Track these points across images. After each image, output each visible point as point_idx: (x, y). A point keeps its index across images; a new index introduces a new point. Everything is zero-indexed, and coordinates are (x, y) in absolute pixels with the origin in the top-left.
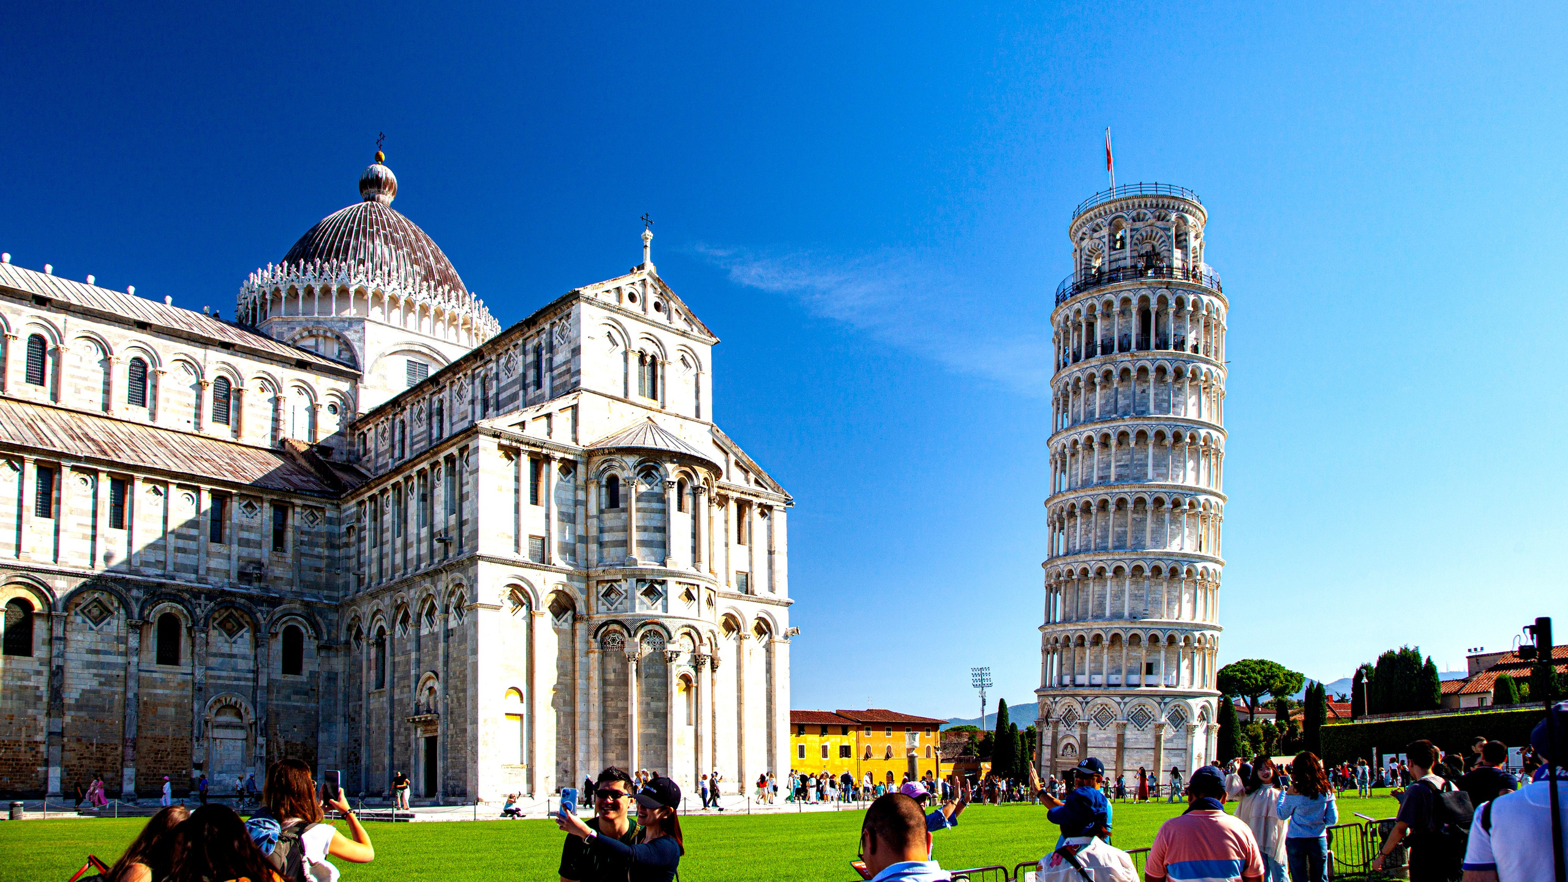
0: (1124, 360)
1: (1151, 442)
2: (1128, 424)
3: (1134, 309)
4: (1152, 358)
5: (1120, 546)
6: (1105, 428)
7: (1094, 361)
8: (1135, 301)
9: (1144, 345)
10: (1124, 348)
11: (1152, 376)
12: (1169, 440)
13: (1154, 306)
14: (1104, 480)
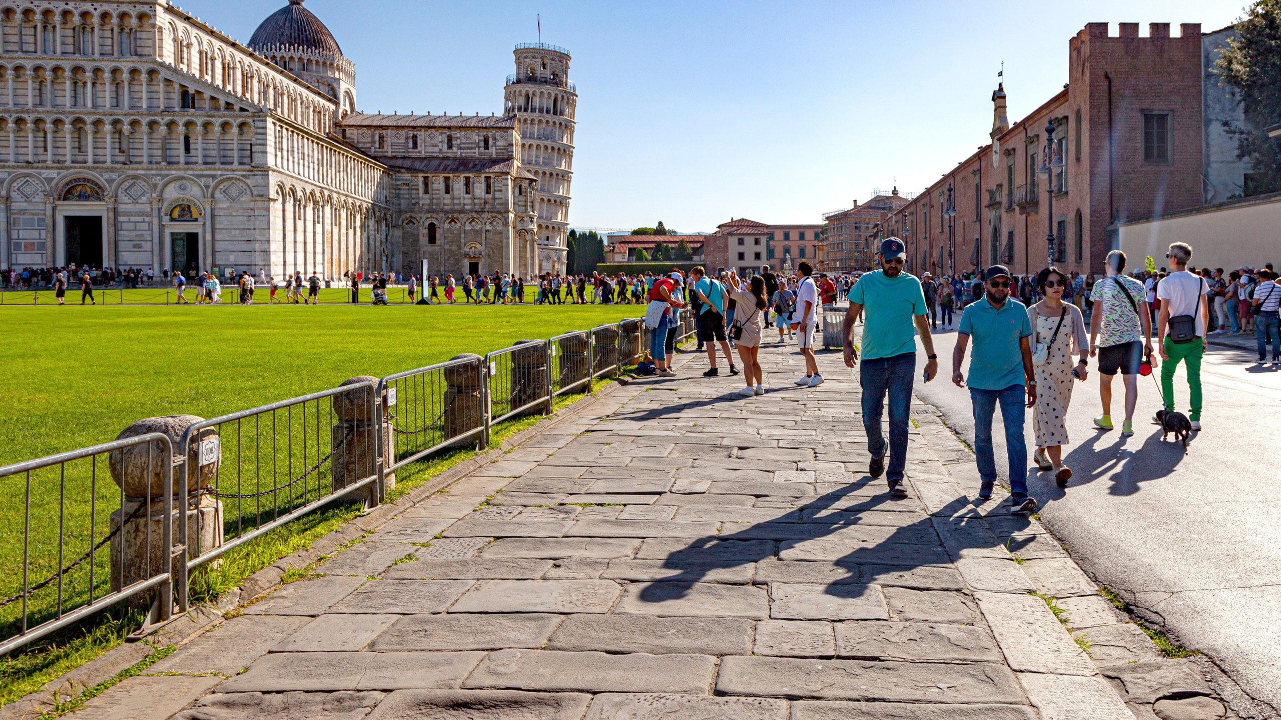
0: (549, 117)
1: (556, 151)
2: (549, 143)
3: (553, 98)
4: (557, 119)
5: (542, 190)
6: (539, 142)
7: (535, 114)
8: (553, 95)
9: (555, 113)
10: (548, 112)
11: (558, 125)
12: (562, 152)
13: (560, 98)
14: (537, 163)
